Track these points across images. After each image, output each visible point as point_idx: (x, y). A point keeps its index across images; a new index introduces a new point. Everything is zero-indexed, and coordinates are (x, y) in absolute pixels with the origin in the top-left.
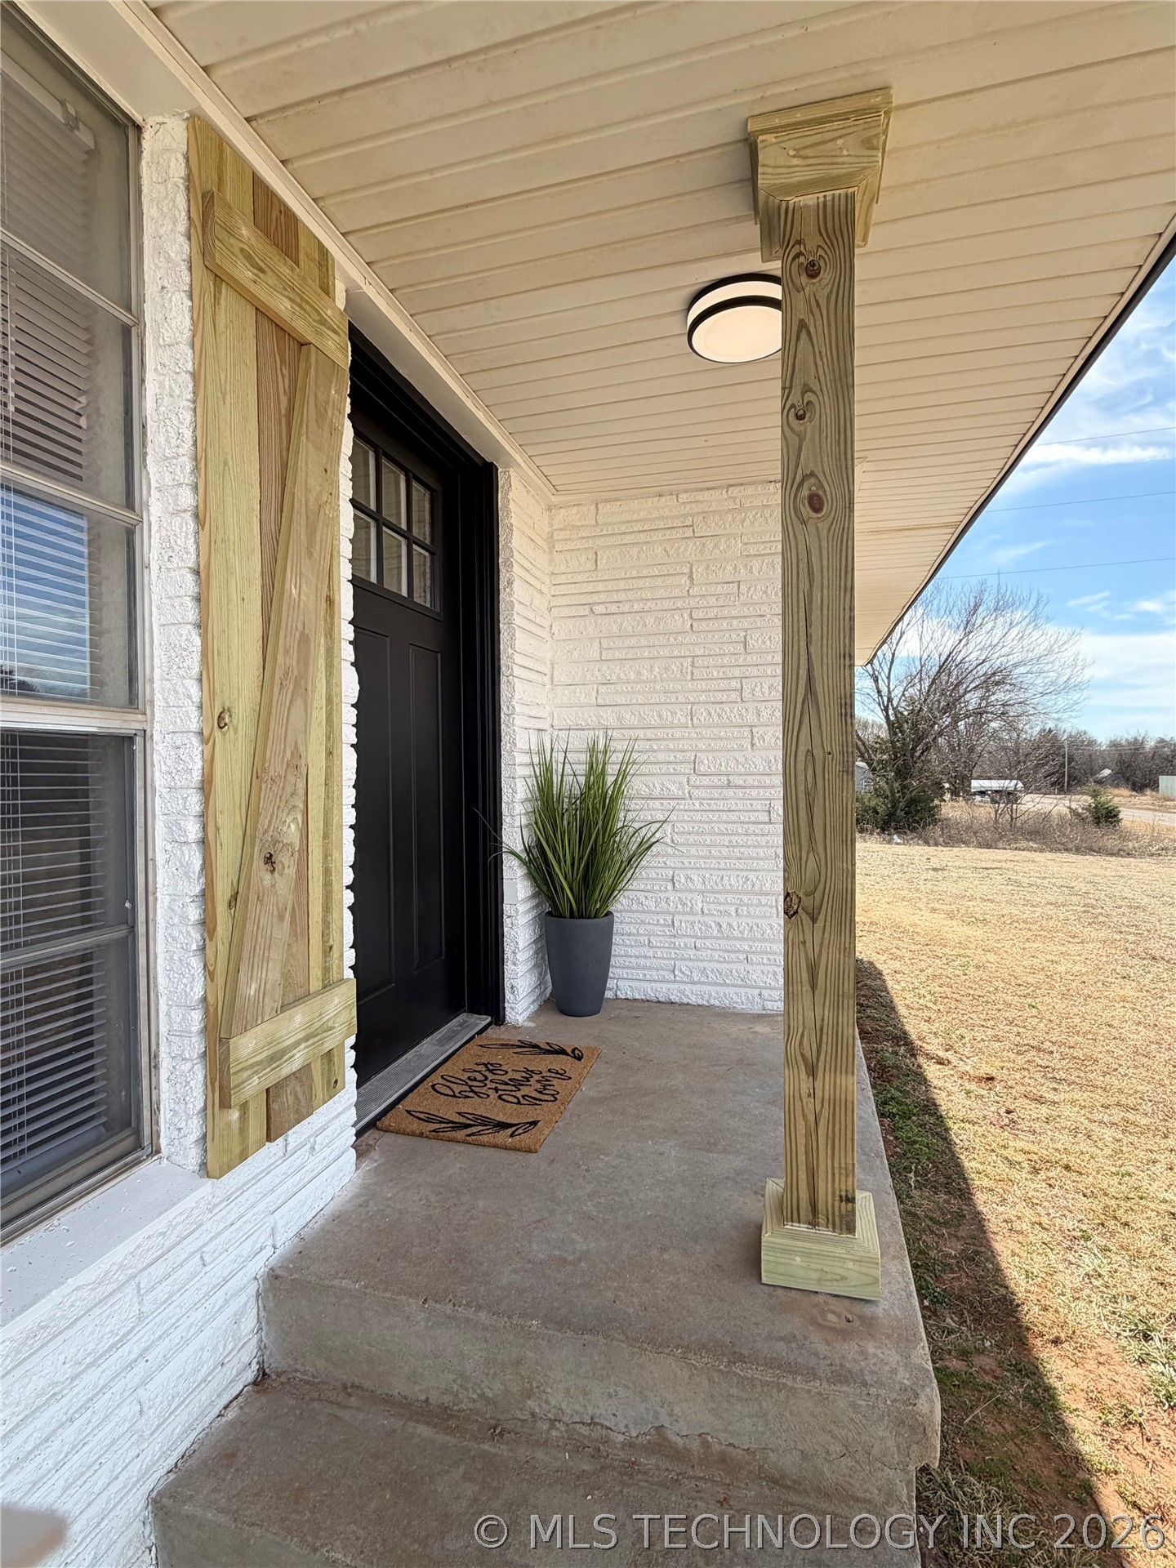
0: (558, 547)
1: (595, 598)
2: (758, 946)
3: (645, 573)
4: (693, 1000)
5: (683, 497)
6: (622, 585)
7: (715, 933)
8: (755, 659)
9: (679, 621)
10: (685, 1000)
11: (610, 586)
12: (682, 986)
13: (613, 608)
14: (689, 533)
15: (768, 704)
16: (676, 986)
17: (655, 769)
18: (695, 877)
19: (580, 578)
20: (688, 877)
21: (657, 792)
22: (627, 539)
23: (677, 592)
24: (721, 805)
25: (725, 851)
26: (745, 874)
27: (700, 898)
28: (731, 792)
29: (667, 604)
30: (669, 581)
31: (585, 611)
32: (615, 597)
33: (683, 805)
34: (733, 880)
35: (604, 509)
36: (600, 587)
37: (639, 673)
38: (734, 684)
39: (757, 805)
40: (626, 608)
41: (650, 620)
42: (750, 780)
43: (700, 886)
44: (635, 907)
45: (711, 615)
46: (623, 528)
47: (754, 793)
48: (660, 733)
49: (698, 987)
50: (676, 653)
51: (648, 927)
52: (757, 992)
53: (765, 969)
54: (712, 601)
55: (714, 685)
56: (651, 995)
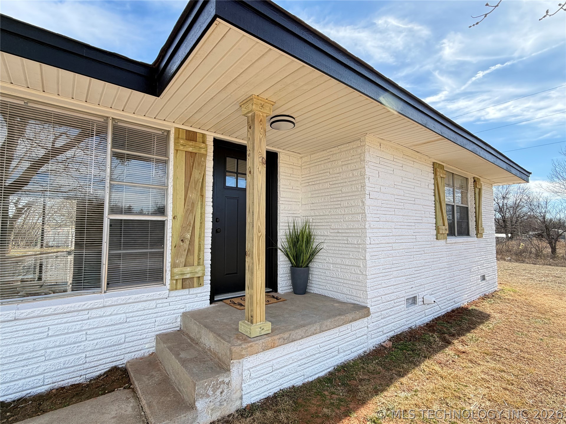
0: (303, 168)
1: (310, 181)
2: (345, 281)
3: (320, 173)
4: (331, 296)
5: (328, 151)
6: (315, 176)
7: (335, 276)
8: (344, 195)
9: (327, 185)
10: (328, 296)
11: (313, 177)
12: (328, 291)
13: (313, 183)
14: (329, 161)
15: (347, 208)
16: (327, 291)
17: (322, 227)
18: (330, 259)
19: (307, 175)
20: (329, 259)
21: (322, 234)
22: (316, 164)
23: (326, 177)
24: (336, 238)
25: (337, 252)
26: (342, 259)
27: (332, 265)
28: (338, 235)
29: (325, 181)
30: (325, 174)
31: (307, 184)
32: (314, 180)
33: (328, 238)
34: (339, 261)
35: (312, 156)
36: (311, 177)
37: (319, 200)
38: (339, 203)
39: (345, 238)
40: (316, 183)
41: (321, 185)
42: (343, 231)
43: (332, 262)
44: (318, 267)
45: (334, 183)
46: (315, 161)
47: (344, 235)
48: (323, 217)
49: (332, 292)
50: (326, 194)
51: (321, 273)
52: (345, 295)
53: (347, 288)
54: (334, 179)
55: (334, 203)
56: (321, 293)
